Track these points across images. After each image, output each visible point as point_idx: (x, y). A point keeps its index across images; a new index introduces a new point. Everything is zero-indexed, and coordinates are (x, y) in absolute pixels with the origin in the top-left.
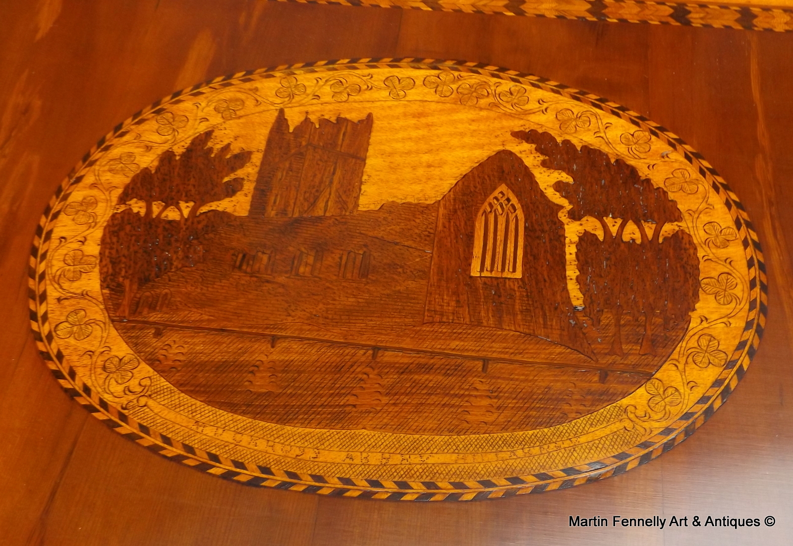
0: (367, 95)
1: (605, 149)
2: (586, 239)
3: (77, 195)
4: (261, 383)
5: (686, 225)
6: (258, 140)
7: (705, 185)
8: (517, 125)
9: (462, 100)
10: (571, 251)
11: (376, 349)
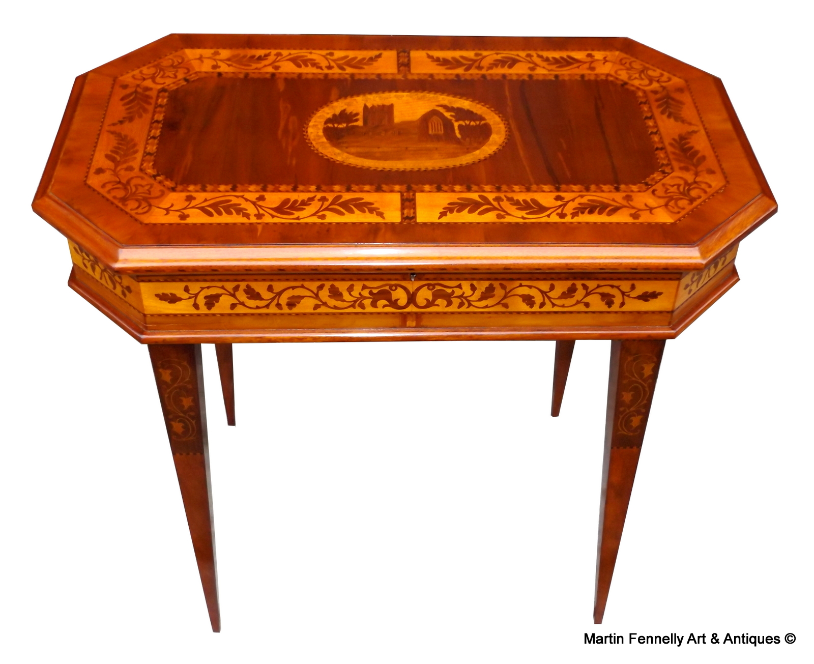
0: (390, 99)
1: (463, 107)
2: (460, 127)
3: (311, 124)
4: (378, 155)
5: (488, 121)
6: (360, 110)
7: (493, 114)
8: (437, 104)
9: (419, 99)
10: (456, 128)
11: (407, 148)
